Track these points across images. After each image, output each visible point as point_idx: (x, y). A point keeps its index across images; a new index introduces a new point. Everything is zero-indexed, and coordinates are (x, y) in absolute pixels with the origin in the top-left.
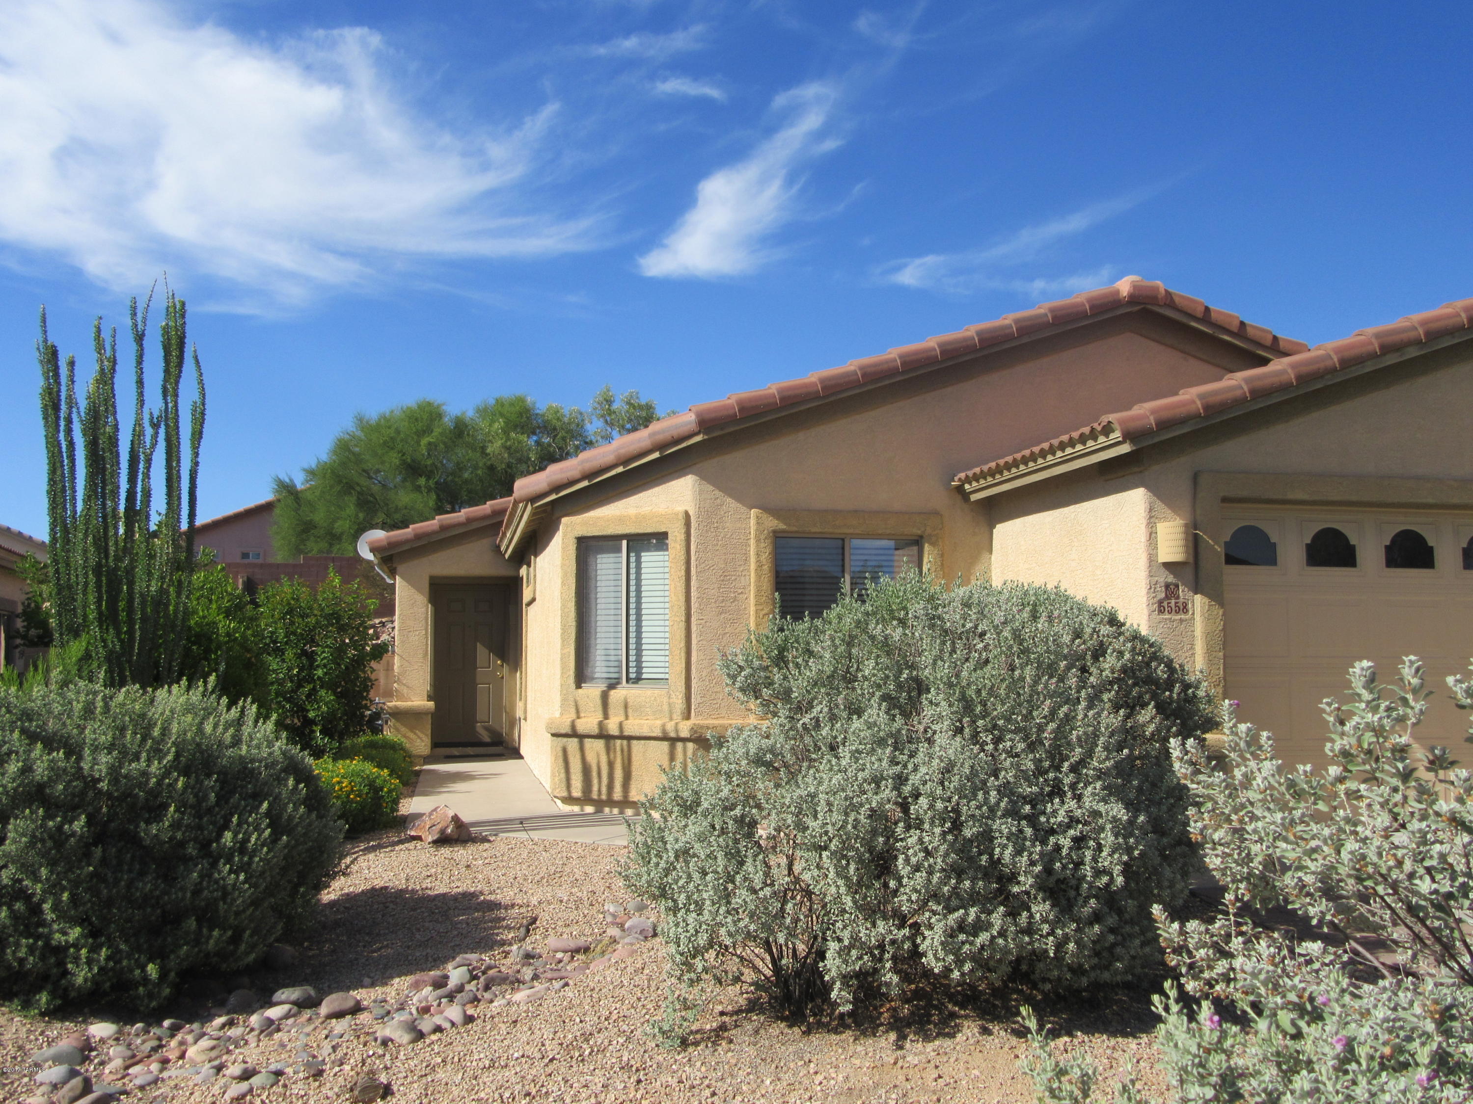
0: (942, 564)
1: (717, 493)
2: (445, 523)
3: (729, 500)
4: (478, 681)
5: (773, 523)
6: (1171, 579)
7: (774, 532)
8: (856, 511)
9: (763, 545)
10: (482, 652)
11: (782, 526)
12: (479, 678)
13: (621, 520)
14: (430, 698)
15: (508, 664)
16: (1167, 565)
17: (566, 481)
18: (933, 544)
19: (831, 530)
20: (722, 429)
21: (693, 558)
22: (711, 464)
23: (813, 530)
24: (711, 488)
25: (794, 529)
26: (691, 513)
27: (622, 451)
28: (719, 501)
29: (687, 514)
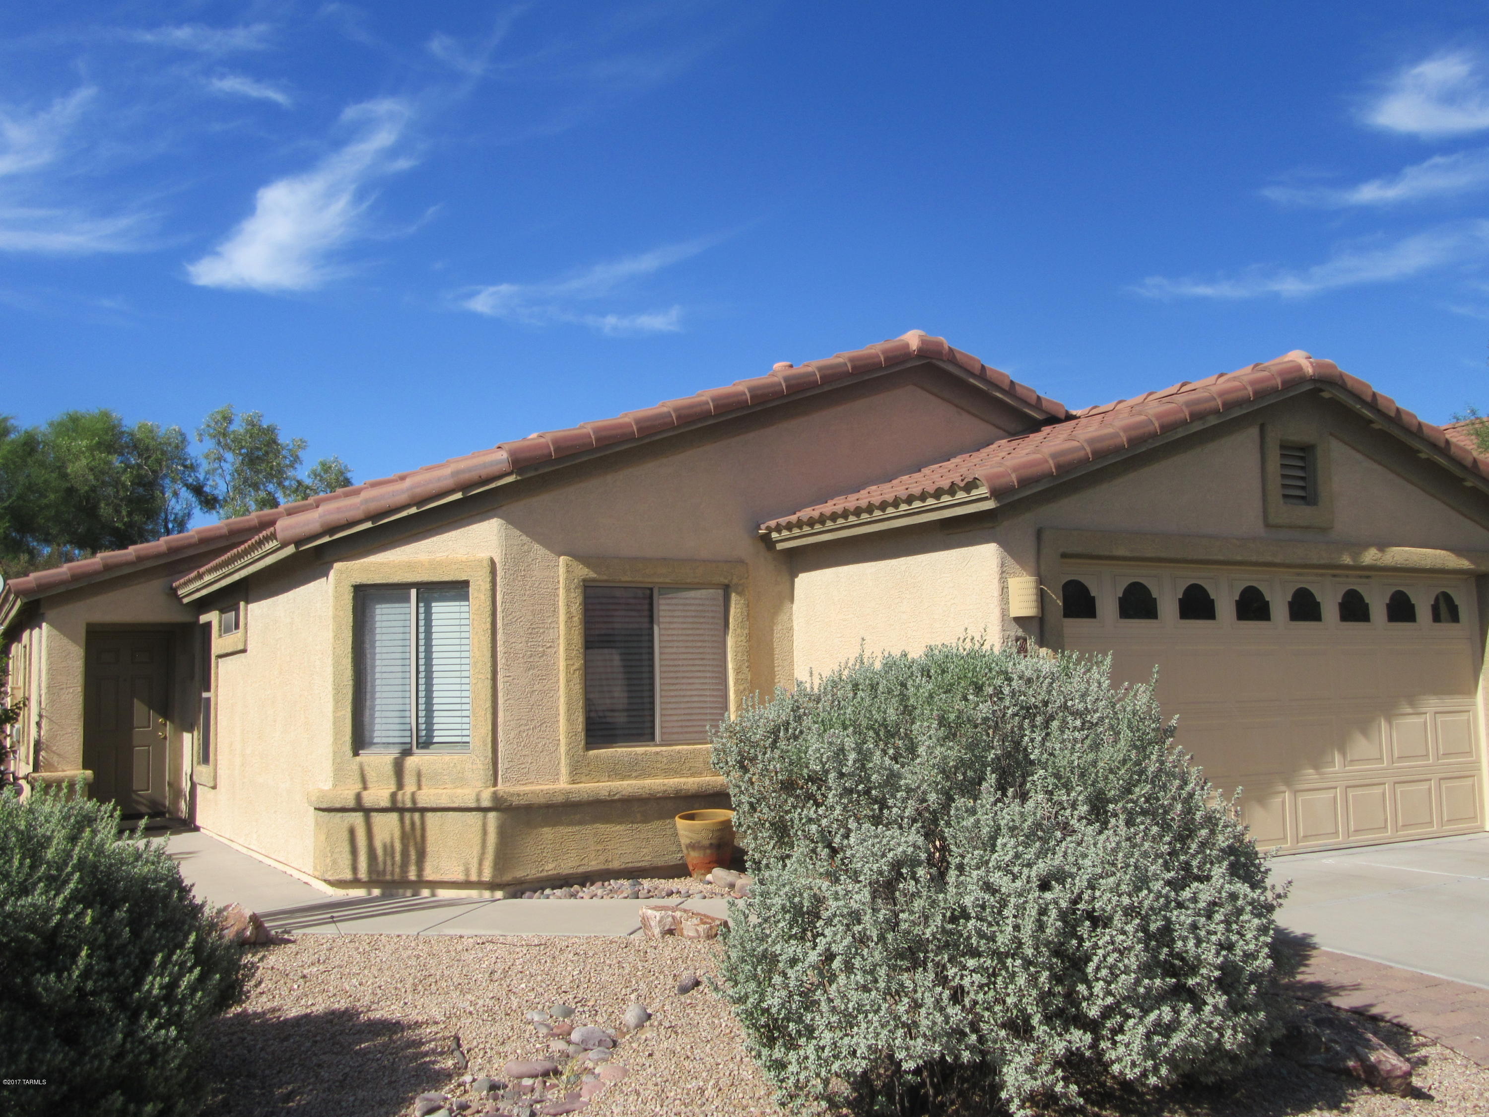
0: (748, 614)
1: (524, 537)
2: (109, 561)
3: (536, 546)
4: (135, 743)
5: (582, 572)
6: (1020, 633)
7: (584, 580)
8: (665, 559)
9: (573, 595)
10: (139, 708)
11: (592, 575)
12: (136, 740)
13: (410, 566)
14: (85, 766)
15: (172, 722)
16: (1018, 620)
17: (344, 522)
18: (738, 593)
19: (641, 579)
20: (536, 469)
21: (499, 609)
22: (519, 507)
23: (623, 579)
24: (518, 533)
25: (605, 577)
26: (496, 560)
27: (418, 491)
28: (526, 547)
29: (493, 563)
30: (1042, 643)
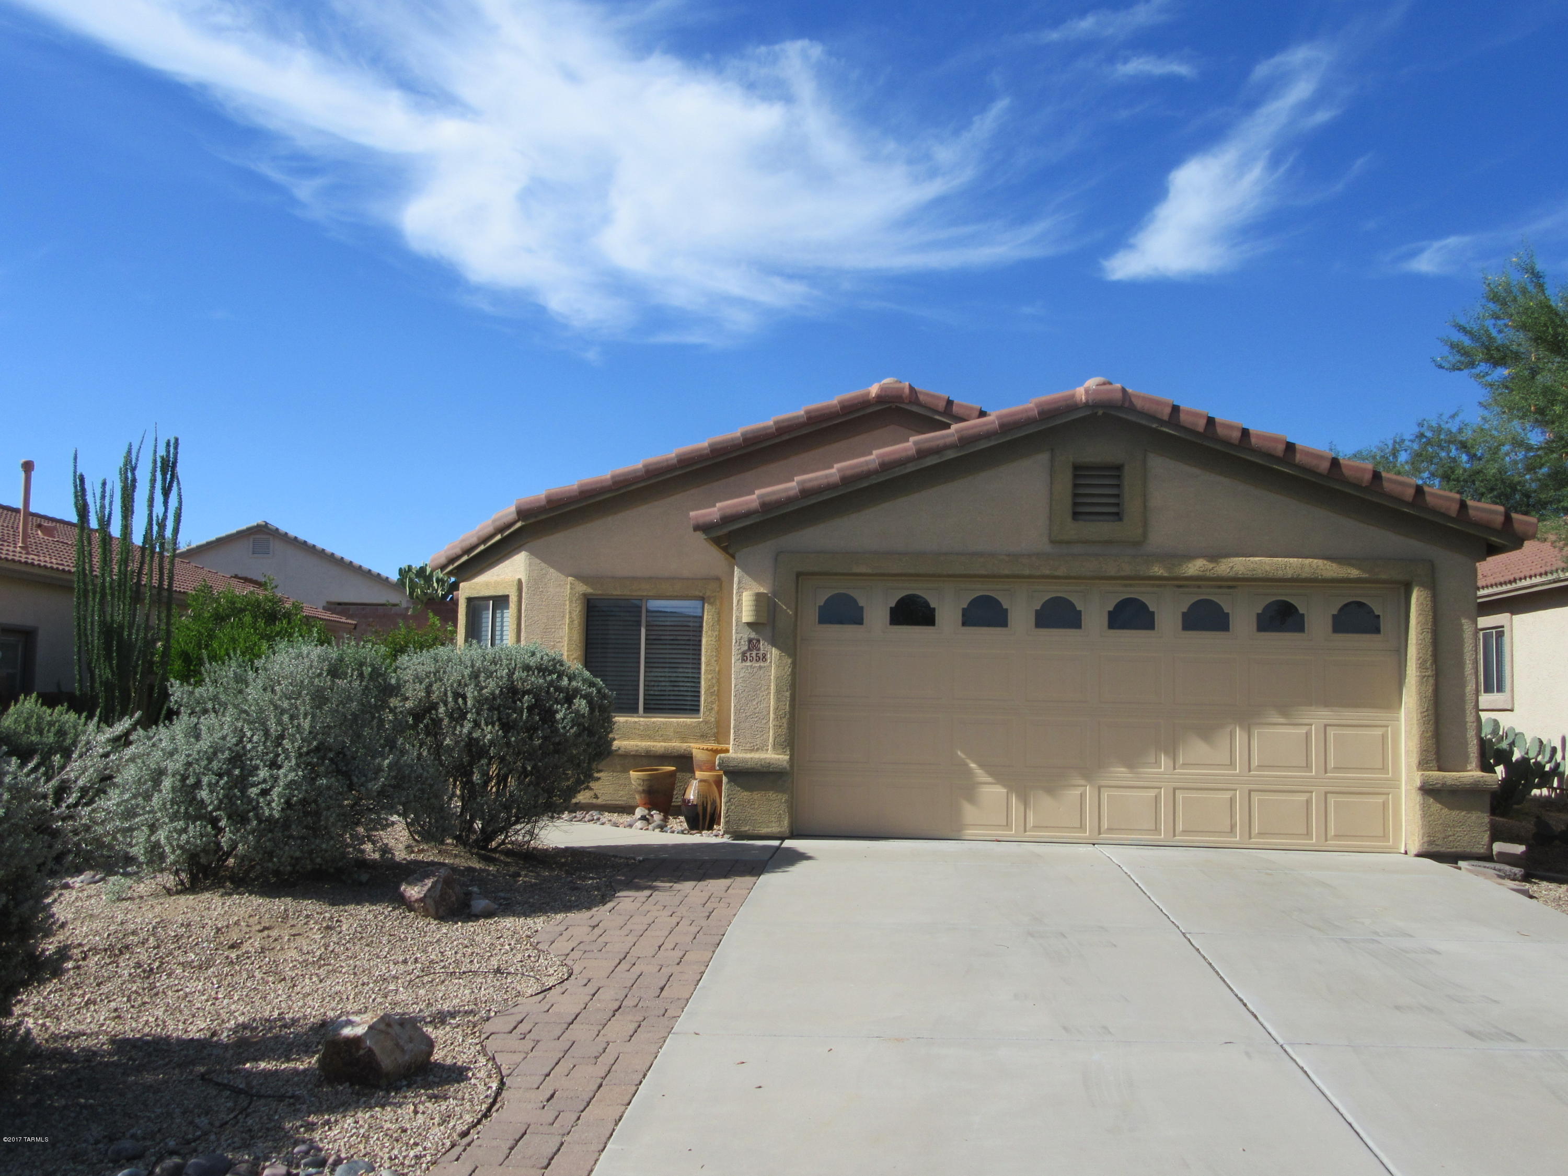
0: (719, 620)
1: (543, 565)
3: (552, 570)
5: (582, 588)
6: (753, 635)
7: (585, 595)
8: (650, 578)
9: (574, 605)
11: (590, 590)
13: (487, 585)
16: (749, 624)
17: (455, 556)
18: (710, 603)
19: (629, 593)
20: (536, 517)
21: (523, 615)
22: (540, 543)
23: (615, 593)
24: (538, 561)
25: (600, 592)
26: (523, 581)
27: (481, 533)
28: (544, 571)
29: (520, 581)
30: (774, 644)
